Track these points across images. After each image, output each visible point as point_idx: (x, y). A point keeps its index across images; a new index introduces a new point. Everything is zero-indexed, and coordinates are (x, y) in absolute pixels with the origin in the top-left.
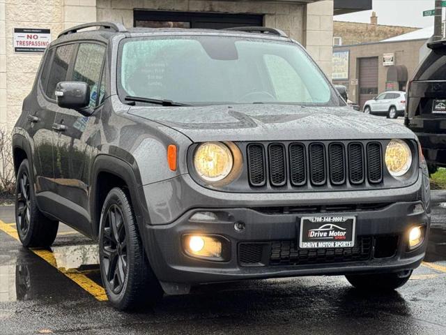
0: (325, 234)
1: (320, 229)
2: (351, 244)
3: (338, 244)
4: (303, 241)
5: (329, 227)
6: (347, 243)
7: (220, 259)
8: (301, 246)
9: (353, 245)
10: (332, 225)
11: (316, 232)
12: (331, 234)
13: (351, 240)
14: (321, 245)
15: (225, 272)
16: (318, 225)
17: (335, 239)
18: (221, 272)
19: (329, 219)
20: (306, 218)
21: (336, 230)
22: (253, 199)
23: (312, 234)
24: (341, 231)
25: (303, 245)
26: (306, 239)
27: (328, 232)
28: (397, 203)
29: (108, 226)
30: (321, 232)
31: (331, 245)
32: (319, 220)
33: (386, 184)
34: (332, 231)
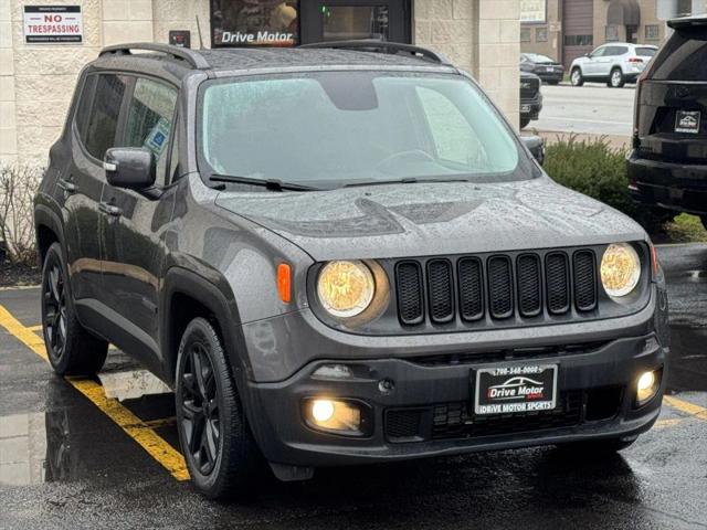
0: (513, 392)
1: (505, 385)
2: (550, 405)
3: (532, 406)
4: (481, 404)
5: (518, 381)
6: (545, 403)
7: (358, 433)
8: (477, 412)
9: (554, 406)
10: (522, 379)
11: (498, 389)
12: (521, 391)
13: (551, 399)
14: (508, 408)
15: (366, 453)
16: (501, 379)
17: (527, 399)
18: (360, 452)
19: (518, 371)
20: (484, 370)
21: (529, 385)
22: (406, 345)
23: (494, 392)
24: (536, 386)
25: (482, 410)
26: (486, 400)
27: (517, 388)
28: (618, 341)
29: (189, 372)
30: (507, 389)
31: (521, 407)
32: (504, 371)
33: (603, 311)
34: (522, 386)
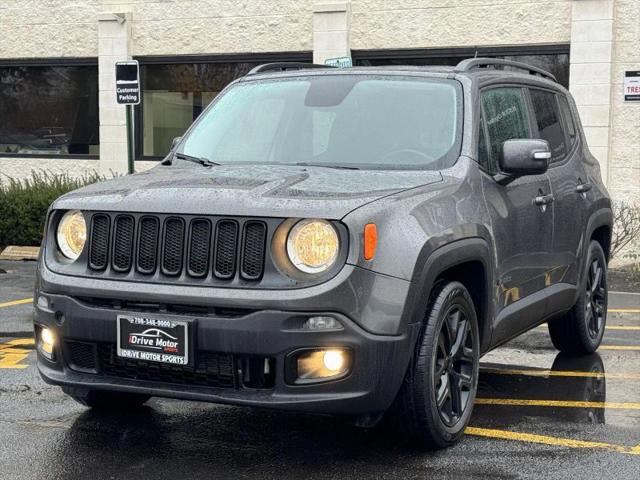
0: (151, 342)
1: (144, 334)
2: (184, 360)
3: (166, 358)
4: (121, 347)
5: (155, 333)
6: (178, 358)
8: (119, 354)
9: (186, 362)
10: (159, 331)
11: (139, 337)
12: (158, 342)
13: (183, 355)
14: (145, 356)
16: (140, 328)
17: (163, 351)
19: (152, 323)
20: (124, 317)
21: (165, 338)
23: (134, 339)
24: (171, 340)
25: (123, 353)
26: (126, 345)
27: (154, 339)
28: (263, 312)
30: (145, 337)
31: (157, 357)
32: (141, 321)
34: (159, 338)
